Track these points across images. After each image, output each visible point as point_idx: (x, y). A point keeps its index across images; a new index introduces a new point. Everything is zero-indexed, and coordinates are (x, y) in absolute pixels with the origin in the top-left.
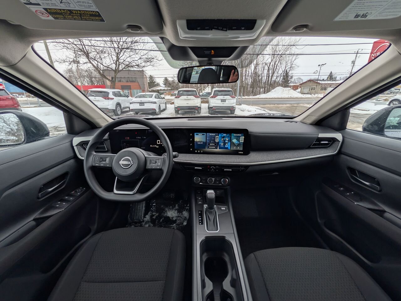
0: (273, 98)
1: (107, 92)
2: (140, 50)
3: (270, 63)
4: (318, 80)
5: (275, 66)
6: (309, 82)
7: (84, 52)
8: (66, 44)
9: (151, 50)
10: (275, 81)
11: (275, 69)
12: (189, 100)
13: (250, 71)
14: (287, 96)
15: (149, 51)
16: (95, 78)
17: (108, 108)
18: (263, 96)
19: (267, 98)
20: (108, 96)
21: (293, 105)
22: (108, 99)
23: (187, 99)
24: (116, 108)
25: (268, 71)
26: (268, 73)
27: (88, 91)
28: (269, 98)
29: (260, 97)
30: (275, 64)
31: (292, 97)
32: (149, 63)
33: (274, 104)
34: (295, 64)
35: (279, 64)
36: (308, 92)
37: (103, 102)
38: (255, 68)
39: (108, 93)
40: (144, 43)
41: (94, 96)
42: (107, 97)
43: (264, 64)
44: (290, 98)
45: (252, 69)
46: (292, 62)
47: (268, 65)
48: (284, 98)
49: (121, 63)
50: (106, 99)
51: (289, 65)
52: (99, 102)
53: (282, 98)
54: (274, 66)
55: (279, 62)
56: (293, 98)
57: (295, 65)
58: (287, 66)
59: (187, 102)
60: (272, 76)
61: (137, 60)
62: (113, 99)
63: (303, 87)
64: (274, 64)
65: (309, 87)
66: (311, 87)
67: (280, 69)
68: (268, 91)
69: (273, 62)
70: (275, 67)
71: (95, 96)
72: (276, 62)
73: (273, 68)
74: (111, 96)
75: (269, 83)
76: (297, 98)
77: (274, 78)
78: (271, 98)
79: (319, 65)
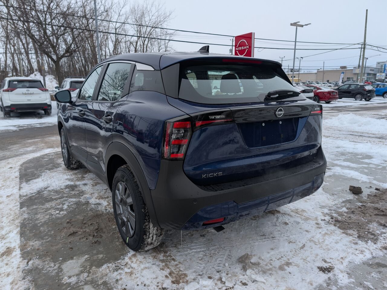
3: (137, 43)
5: (145, 47)
12: (31, 94)
13: (108, 51)
23: (27, 93)
30: (144, 44)
34: (170, 47)
35: (149, 45)
43: (128, 43)
45: (110, 48)
46: (166, 45)
47: (135, 44)
51: (163, 48)
54: (144, 47)
55: (149, 42)
57: (170, 49)
58: (160, 48)
59: (29, 97)
64: (142, 44)
69: (141, 42)
72: (144, 41)
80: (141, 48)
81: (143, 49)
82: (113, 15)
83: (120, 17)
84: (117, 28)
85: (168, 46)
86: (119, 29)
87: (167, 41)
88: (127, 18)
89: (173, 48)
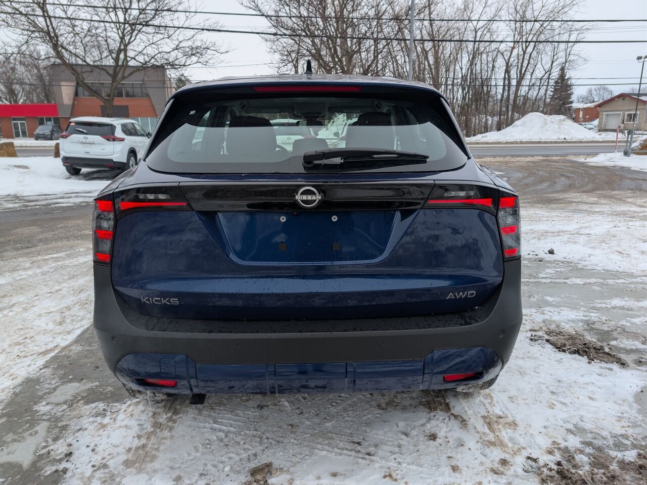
0: (516, 143)
1: (112, 125)
2: (179, 28)
3: (512, 51)
4: (639, 95)
5: (527, 57)
6: (621, 99)
7: (48, 33)
8: (5, 15)
9: (203, 30)
10: (526, 98)
11: (525, 64)
13: (459, 70)
14: (554, 138)
15: (197, 31)
16: (21, 83)
17: (112, 160)
18: (492, 136)
19: (499, 143)
20: (113, 134)
21: (549, 158)
22: (114, 140)
24: (128, 159)
25: (507, 71)
26: (507, 76)
27: (71, 122)
28: (507, 143)
29: (483, 140)
30: (524, 53)
31: (568, 138)
32: (194, 59)
33: (505, 156)
34: (577, 52)
35: (535, 53)
36: (619, 127)
37: (103, 147)
38: (472, 63)
39: (112, 128)
40: (188, 14)
41: (82, 133)
42: (113, 137)
43: (495, 53)
44: (562, 142)
45: (463, 64)
48: (546, 143)
49: (132, 58)
50: (108, 140)
51: (561, 57)
52: (92, 146)
53: (540, 142)
54: (523, 59)
55: (535, 49)
56: (570, 142)
57: (576, 58)
58: (555, 57)
60: (519, 84)
61: (169, 53)
62: (122, 140)
63: (605, 113)
64: (521, 52)
65: (621, 113)
66: (627, 113)
67: (539, 65)
68: (509, 122)
69: (521, 50)
70: (526, 62)
71: (86, 134)
72: (526, 49)
73: (520, 65)
74: (119, 133)
75: (511, 102)
76: (581, 142)
77: (523, 90)
78: (511, 143)
79: (639, 58)
80: (518, 60)
81: (523, 62)
82: (475, 7)
83: (487, 9)
84: (479, 29)
85: (572, 52)
86: (482, 30)
87: (570, 44)
88: (499, 10)
89: (581, 55)
